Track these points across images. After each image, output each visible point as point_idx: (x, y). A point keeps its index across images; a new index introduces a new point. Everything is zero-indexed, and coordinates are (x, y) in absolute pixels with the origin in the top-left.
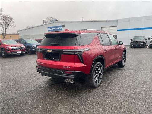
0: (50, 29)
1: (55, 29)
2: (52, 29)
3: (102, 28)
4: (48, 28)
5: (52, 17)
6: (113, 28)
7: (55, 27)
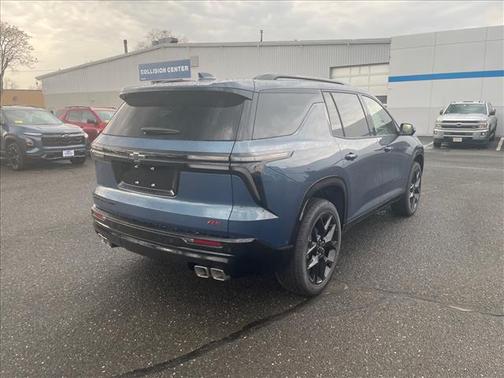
0: (146, 72)
1: (164, 70)
2: (156, 71)
3: (332, 68)
4: (142, 67)
5: (165, 32)
6: (375, 69)
7: (166, 63)
